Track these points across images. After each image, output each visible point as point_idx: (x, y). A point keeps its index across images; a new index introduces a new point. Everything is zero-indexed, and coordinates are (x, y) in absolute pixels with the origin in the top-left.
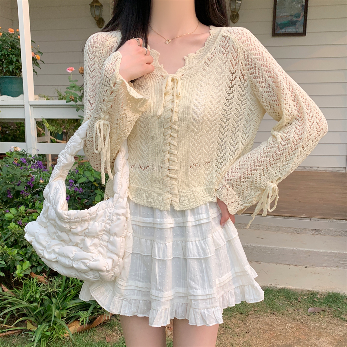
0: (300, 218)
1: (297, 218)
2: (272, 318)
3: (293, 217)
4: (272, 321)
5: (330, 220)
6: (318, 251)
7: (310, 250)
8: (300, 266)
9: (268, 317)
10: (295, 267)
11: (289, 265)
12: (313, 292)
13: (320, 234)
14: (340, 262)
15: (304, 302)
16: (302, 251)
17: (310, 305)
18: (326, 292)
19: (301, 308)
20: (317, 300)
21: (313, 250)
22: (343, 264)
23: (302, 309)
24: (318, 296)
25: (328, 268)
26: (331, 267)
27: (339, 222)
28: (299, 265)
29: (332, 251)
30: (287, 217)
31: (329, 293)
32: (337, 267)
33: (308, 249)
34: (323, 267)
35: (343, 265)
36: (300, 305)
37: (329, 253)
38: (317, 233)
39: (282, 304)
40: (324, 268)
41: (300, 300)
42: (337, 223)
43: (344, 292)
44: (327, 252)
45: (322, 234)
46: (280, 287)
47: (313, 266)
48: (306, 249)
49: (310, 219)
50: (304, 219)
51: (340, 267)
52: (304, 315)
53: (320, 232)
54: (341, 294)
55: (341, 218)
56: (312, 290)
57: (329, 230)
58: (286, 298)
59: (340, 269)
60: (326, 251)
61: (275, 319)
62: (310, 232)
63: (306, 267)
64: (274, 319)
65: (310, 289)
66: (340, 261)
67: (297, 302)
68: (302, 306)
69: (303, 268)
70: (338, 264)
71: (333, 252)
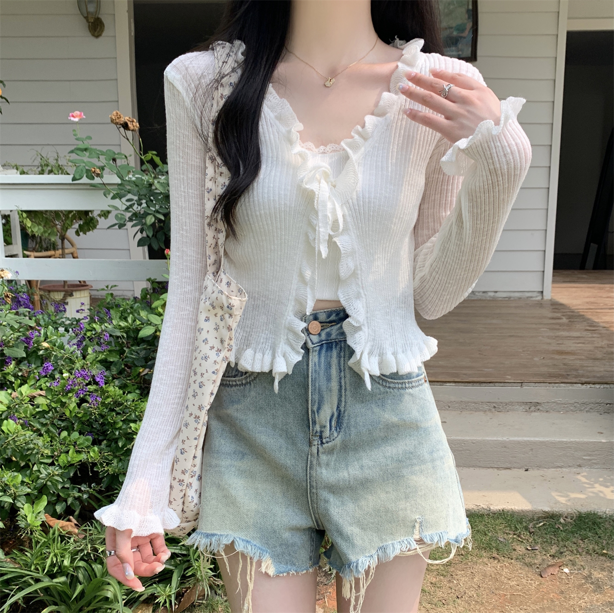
0: (502, 384)
1: (497, 384)
2: (493, 567)
3: (490, 382)
4: (496, 571)
5: (557, 385)
6: (547, 441)
7: (532, 439)
8: (516, 469)
9: (486, 565)
10: (508, 470)
11: (496, 470)
12: (553, 514)
13: (539, 409)
14: (584, 458)
15: (540, 533)
16: (519, 443)
17: (552, 537)
18: (575, 513)
19: (536, 543)
20: (561, 528)
21: (537, 439)
22: (590, 460)
23: (539, 546)
24: (562, 520)
25: (564, 469)
26: (570, 466)
27: (571, 388)
28: (514, 468)
29: (571, 440)
30: (478, 384)
31: (580, 513)
32: (580, 466)
33: (528, 439)
34: (555, 468)
35: (589, 463)
36: (534, 539)
37: (566, 443)
38: (533, 408)
39: (504, 539)
40: (558, 469)
41: (533, 530)
42: (568, 390)
43: (604, 510)
44: (563, 442)
45: (541, 410)
46: (495, 510)
47: (539, 467)
48: (526, 439)
49: (521, 384)
50: (510, 385)
51: (584, 467)
52: (545, 557)
53: (538, 407)
54: (599, 514)
55: (574, 380)
56: (550, 510)
57: (554, 402)
58: (508, 528)
59: (584, 469)
60: (561, 440)
61: (499, 567)
62: (521, 408)
63: (527, 470)
64: (497, 567)
65: (547, 509)
66: (585, 456)
67: (528, 534)
68: (538, 541)
69: (522, 471)
70: (580, 462)
71: (572, 442)
